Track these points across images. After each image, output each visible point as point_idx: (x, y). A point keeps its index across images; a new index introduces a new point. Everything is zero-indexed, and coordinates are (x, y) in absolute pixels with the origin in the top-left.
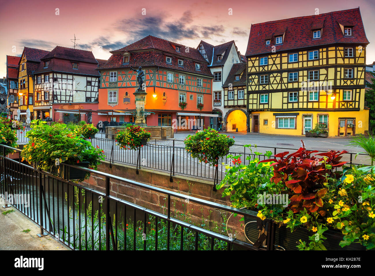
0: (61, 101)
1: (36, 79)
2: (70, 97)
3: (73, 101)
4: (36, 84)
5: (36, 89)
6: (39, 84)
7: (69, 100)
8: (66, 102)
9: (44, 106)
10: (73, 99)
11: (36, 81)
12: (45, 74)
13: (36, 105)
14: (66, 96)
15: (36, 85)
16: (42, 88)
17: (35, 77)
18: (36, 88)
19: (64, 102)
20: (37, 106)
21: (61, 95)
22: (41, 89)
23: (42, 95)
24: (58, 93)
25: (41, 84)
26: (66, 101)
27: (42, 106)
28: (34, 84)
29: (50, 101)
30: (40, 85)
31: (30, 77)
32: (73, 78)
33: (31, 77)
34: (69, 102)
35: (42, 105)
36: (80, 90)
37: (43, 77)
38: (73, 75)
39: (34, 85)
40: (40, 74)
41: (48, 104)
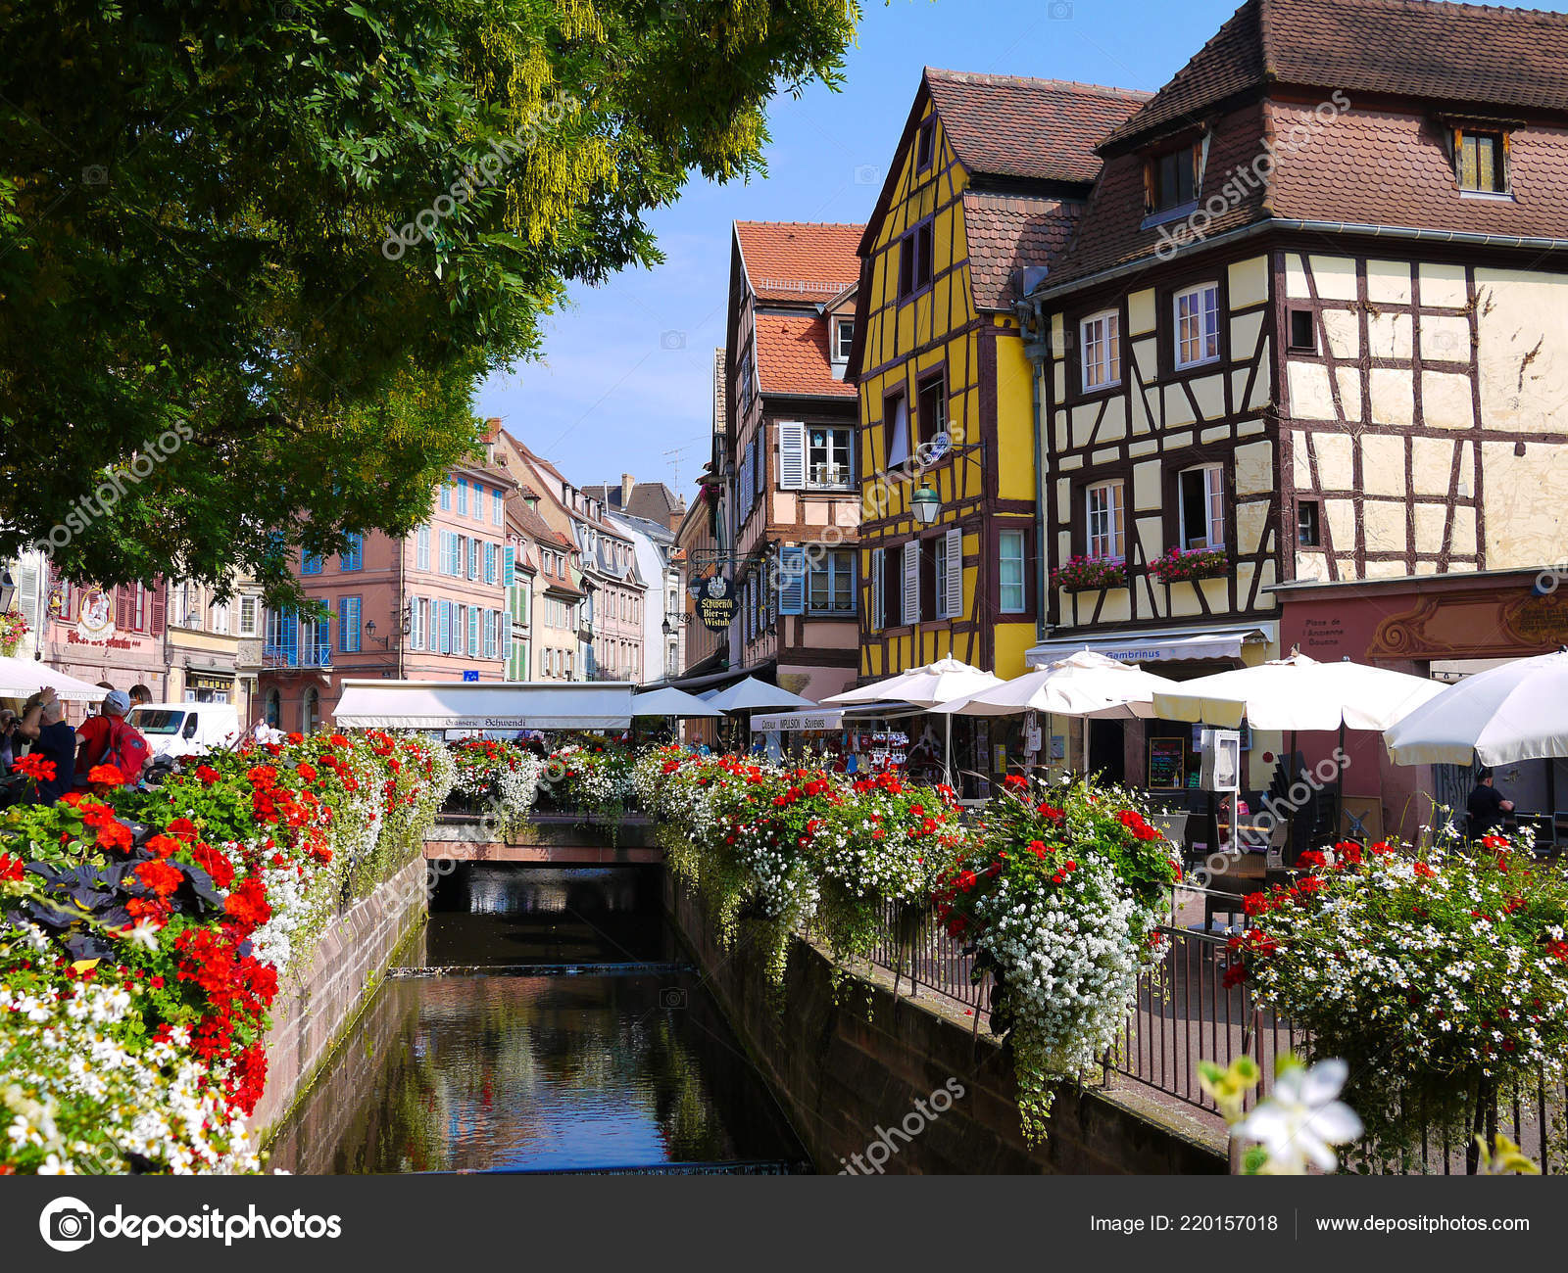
0: (1362, 556)
1: (1059, 348)
2: (1450, 516)
3: (1479, 558)
4: (1060, 397)
5: (1071, 451)
6: (1104, 396)
7: (1447, 545)
8: (1411, 571)
9: (1171, 621)
10: (1489, 535)
11: (1060, 369)
12: (1167, 279)
13: (1066, 620)
14: (1411, 499)
15: (1061, 416)
16: (1131, 438)
17: (1048, 328)
18: (1061, 445)
19: (1396, 570)
20: (1078, 629)
21: (1357, 495)
22: (1123, 444)
23: (1139, 505)
24: (1336, 473)
25: (1124, 390)
26: (1411, 557)
27: (1135, 624)
28: (1036, 407)
29: (1246, 570)
30: (1117, 404)
31: (1006, 330)
32: (1473, 300)
33: (1016, 333)
34: (1443, 568)
35: (1144, 612)
36: (1549, 429)
37: (1142, 309)
38: (1471, 256)
39: (1046, 411)
40: (1115, 294)
41: (1219, 604)
